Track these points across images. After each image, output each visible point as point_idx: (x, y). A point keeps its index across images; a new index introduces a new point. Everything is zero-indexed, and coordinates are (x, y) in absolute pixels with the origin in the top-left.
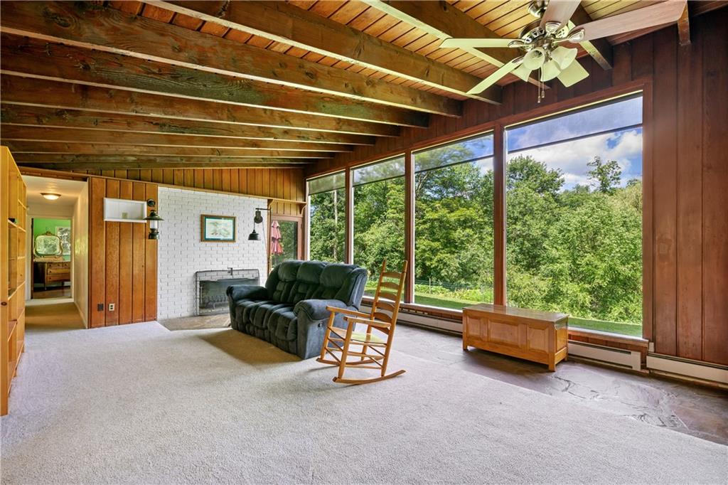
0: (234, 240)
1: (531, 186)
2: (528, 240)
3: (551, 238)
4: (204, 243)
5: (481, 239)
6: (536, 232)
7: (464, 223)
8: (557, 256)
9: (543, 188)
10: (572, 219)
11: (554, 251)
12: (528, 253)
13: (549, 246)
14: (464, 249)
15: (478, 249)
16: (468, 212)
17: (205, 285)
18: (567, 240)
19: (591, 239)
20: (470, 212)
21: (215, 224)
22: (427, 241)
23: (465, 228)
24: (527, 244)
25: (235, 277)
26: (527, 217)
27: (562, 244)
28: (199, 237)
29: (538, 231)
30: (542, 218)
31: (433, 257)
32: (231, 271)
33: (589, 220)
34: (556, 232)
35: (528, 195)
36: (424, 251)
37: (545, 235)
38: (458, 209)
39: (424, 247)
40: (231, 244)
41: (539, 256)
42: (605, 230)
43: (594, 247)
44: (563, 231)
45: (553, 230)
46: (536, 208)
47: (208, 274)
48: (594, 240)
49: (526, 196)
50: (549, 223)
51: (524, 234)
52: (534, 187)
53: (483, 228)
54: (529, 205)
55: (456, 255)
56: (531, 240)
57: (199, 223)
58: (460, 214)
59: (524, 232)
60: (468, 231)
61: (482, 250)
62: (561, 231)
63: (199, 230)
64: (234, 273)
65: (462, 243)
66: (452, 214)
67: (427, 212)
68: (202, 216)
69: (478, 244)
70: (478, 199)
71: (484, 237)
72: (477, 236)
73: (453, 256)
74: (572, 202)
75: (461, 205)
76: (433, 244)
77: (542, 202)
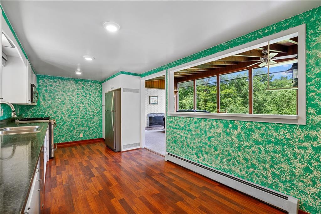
0: (158, 104)
1: (258, 79)
2: (257, 103)
3: (268, 102)
4: (150, 105)
5: (235, 102)
6: (260, 99)
7: (227, 96)
8: (271, 110)
9: (264, 80)
10: (278, 93)
11: (269, 107)
12: (257, 108)
13: (267, 105)
14: (228, 106)
15: (234, 107)
16: (229, 91)
17: (150, 118)
18: (275, 102)
19: (287, 102)
20: (231, 91)
21: (153, 99)
22: (211, 103)
23: (228, 98)
24: (257, 104)
25: (158, 116)
26: (256, 93)
27: (273, 104)
28: (149, 103)
29: (261, 98)
30: (263, 93)
31: (214, 110)
32: (157, 114)
33: (285, 93)
34: (270, 99)
35: (257, 83)
36: (210, 107)
37: (265, 100)
38: (225, 90)
39: (210, 106)
40: (157, 105)
41: (262, 109)
42: (294, 97)
43: (288, 106)
44: (273, 99)
45: (269, 98)
46: (260, 88)
47: (151, 114)
48: (289, 102)
49: (256, 83)
50: (267, 95)
51: (255, 100)
52: (260, 79)
53: (236, 98)
54: (257, 87)
55: (224, 109)
56: (258, 102)
57: (149, 98)
58: (226, 92)
59: (255, 99)
60: (229, 99)
61: (236, 107)
62: (272, 99)
63: (149, 101)
64: (158, 114)
65: (227, 104)
66: (223, 92)
67: (211, 91)
68: (149, 96)
69: (234, 104)
70: (234, 85)
71: (237, 101)
72: (233, 101)
73: (222, 110)
74: (279, 84)
75: (226, 88)
76: (214, 104)
77: (263, 85)
